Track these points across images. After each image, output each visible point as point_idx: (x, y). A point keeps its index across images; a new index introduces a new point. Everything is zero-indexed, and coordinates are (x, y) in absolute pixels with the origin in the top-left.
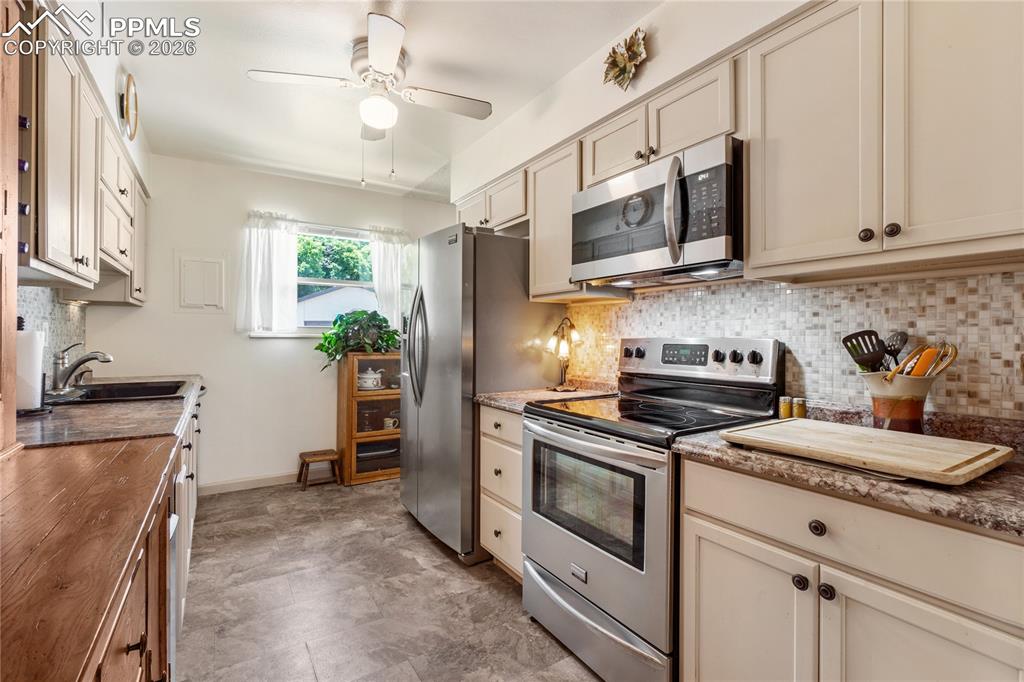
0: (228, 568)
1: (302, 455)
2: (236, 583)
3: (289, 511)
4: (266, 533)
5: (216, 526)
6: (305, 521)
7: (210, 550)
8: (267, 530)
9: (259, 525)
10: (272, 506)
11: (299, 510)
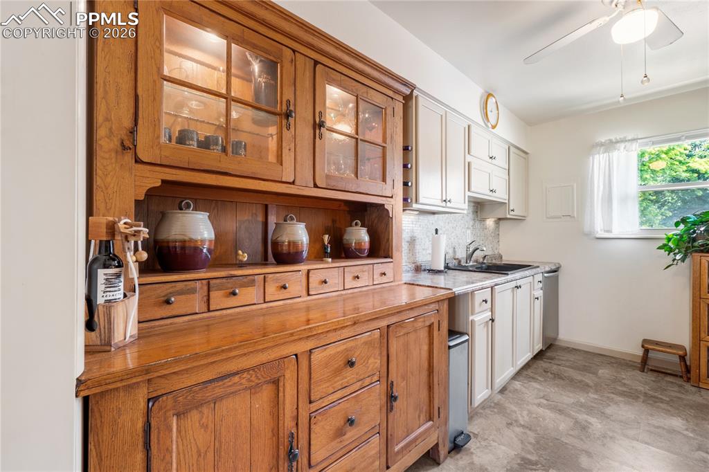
0: (542, 394)
1: (645, 341)
2: (539, 405)
3: (615, 380)
4: (584, 387)
5: (555, 367)
6: (622, 394)
7: (540, 378)
8: (588, 385)
9: (584, 379)
10: (604, 372)
11: (625, 384)
